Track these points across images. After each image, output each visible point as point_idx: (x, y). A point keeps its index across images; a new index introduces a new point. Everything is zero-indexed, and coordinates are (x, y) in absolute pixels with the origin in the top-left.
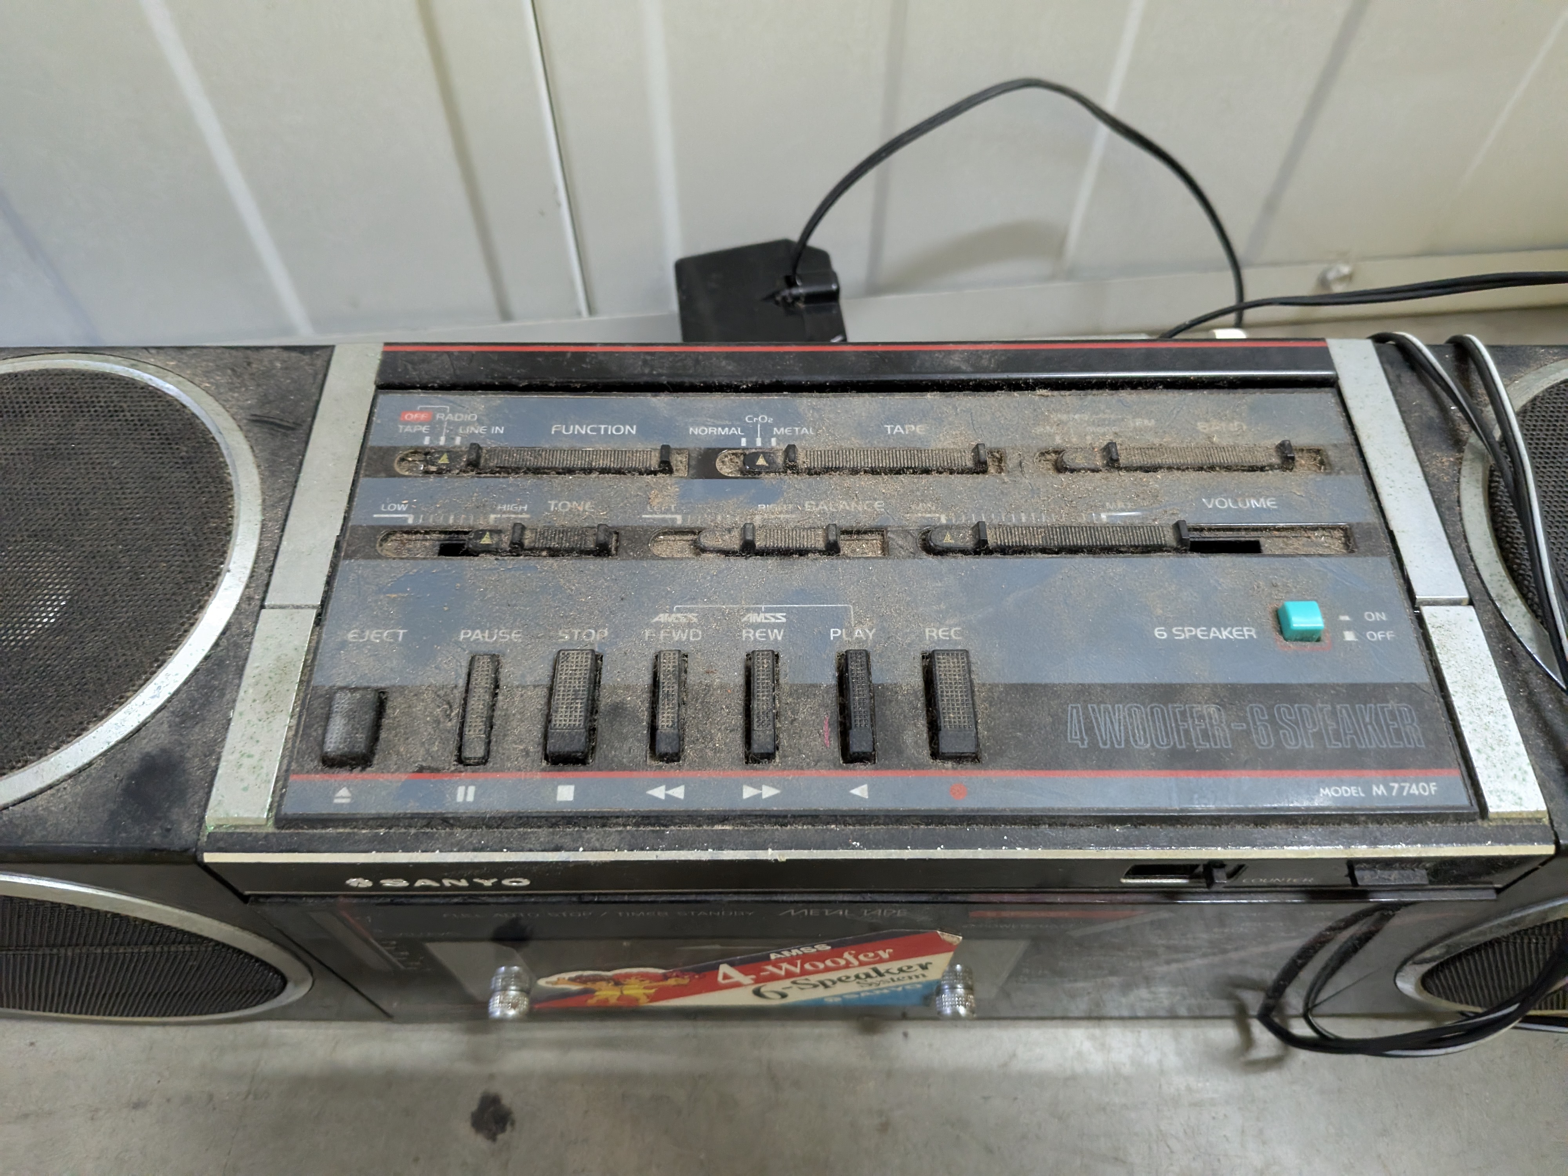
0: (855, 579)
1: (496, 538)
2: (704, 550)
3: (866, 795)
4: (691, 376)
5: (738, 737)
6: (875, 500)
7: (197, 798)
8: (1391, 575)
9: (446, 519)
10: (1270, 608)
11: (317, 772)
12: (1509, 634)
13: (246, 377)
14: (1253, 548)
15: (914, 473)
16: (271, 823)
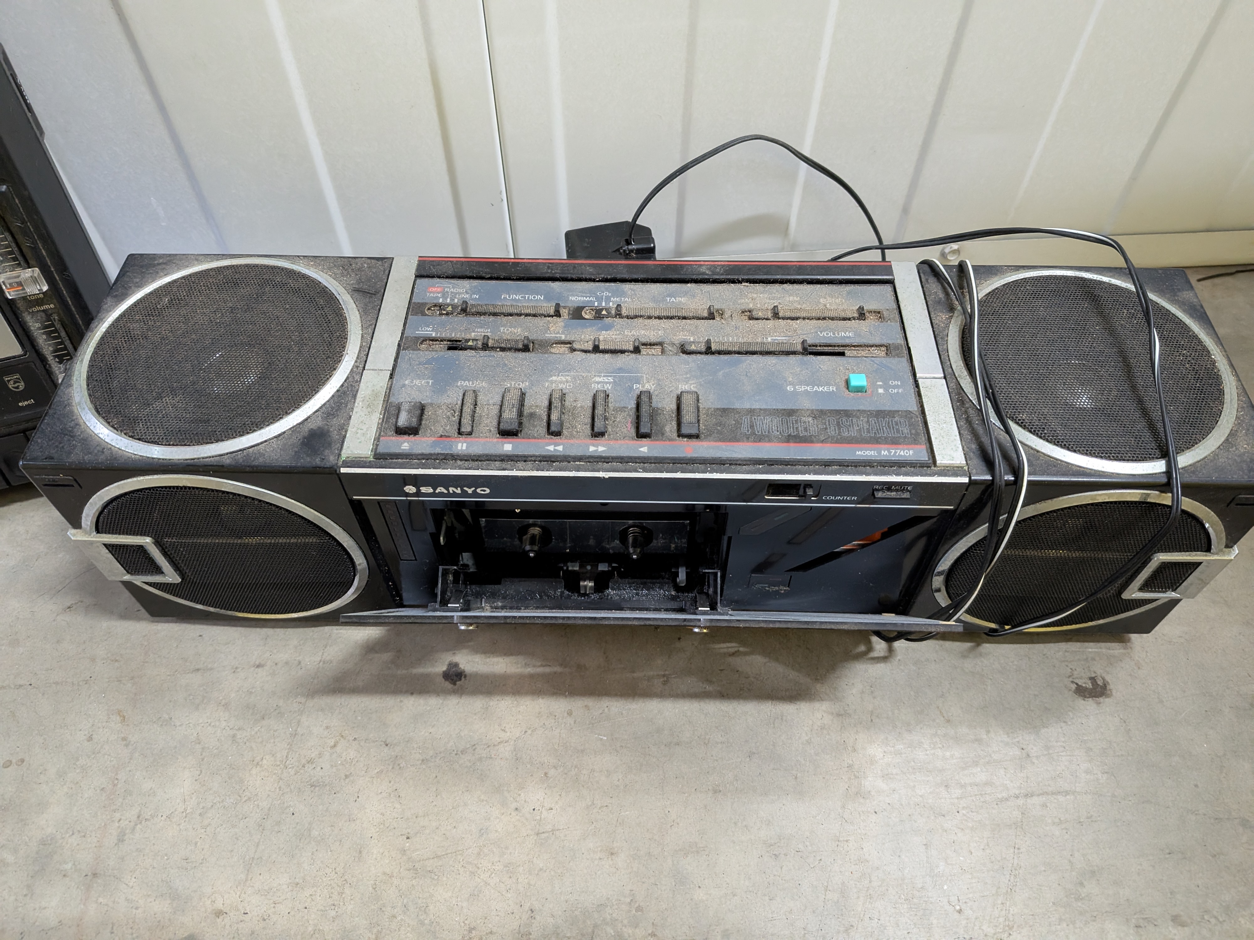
0: (647, 363)
1: (475, 343)
2: (575, 350)
3: (646, 451)
4: (571, 274)
5: (588, 427)
6: (659, 330)
7: (337, 447)
8: (906, 366)
9: (451, 334)
10: (844, 379)
11: (393, 436)
12: (962, 392)
13: (350, 270)
14: (842, 354)
15: (679, 319)
16: (372, 457)
